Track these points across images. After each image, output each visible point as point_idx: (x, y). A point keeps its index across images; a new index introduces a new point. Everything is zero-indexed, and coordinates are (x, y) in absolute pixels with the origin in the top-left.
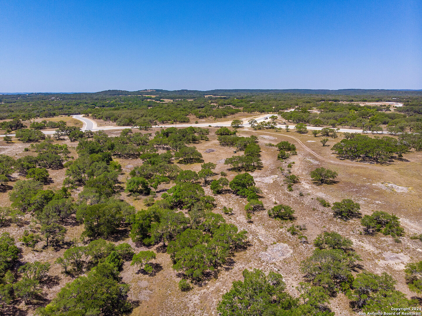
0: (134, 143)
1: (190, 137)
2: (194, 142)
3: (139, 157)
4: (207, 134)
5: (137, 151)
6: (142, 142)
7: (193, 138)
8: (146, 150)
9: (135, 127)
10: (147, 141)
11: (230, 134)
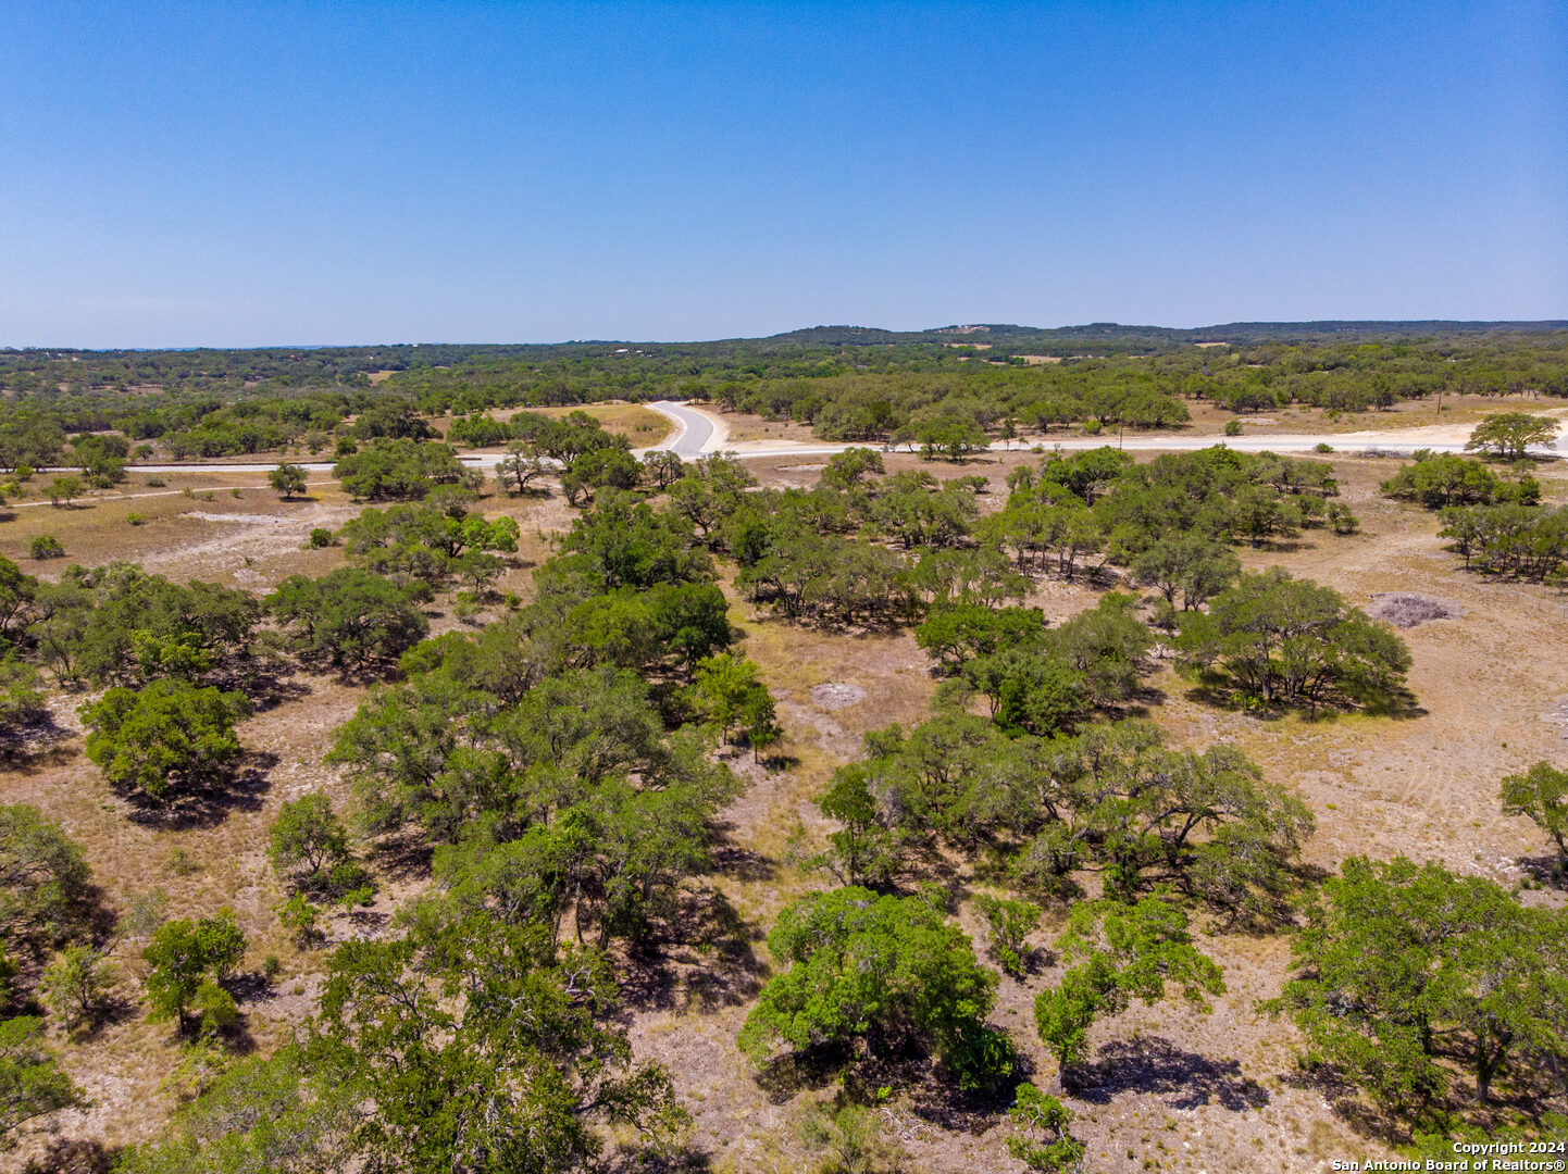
0: (889, 532)
3: (909, 625)
5: (900, 579)
6: (936, 524)
8: (958, 582)
9: (902, 447)
10: (966, 521)
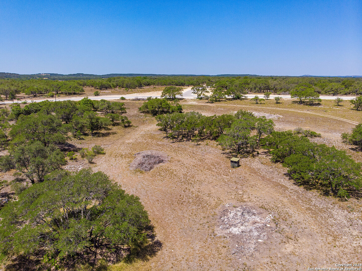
1: (85, 120)
2: (96, 133)
4: (122, 113)
7: (92, 123)
11: (170, 111)
